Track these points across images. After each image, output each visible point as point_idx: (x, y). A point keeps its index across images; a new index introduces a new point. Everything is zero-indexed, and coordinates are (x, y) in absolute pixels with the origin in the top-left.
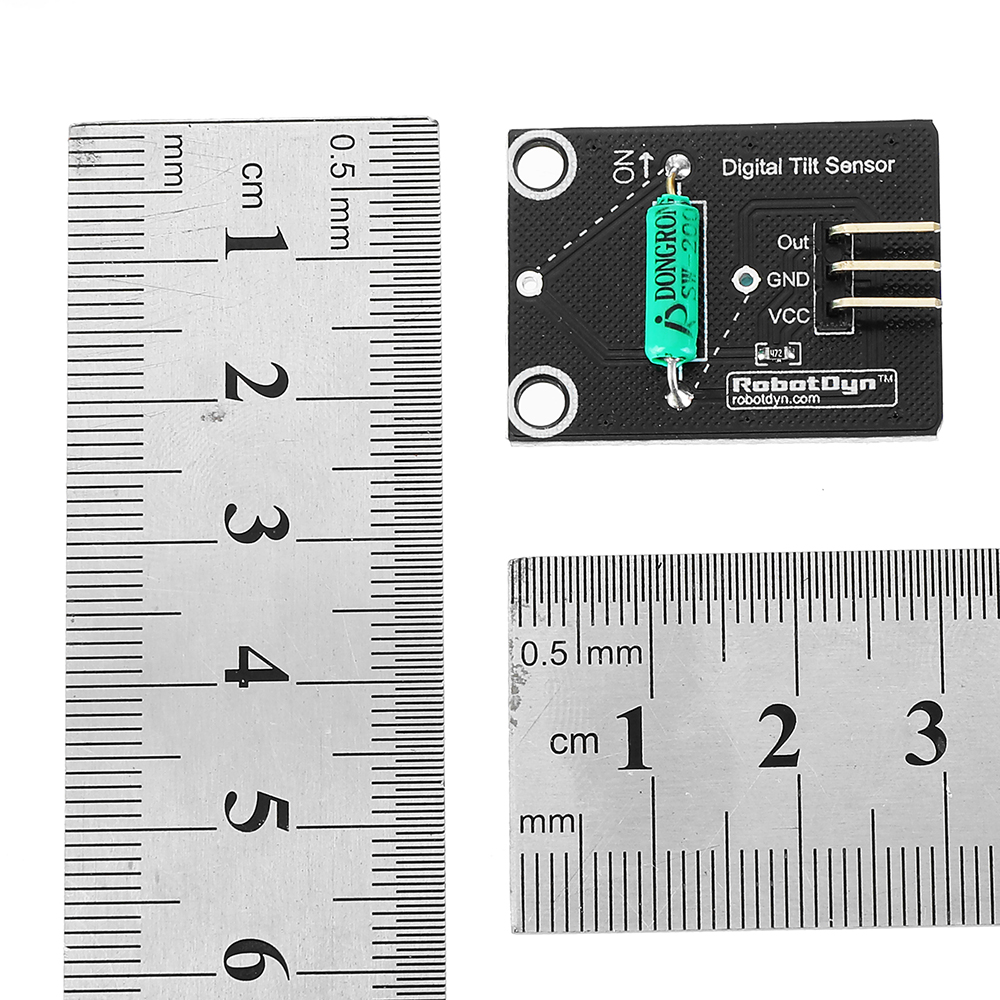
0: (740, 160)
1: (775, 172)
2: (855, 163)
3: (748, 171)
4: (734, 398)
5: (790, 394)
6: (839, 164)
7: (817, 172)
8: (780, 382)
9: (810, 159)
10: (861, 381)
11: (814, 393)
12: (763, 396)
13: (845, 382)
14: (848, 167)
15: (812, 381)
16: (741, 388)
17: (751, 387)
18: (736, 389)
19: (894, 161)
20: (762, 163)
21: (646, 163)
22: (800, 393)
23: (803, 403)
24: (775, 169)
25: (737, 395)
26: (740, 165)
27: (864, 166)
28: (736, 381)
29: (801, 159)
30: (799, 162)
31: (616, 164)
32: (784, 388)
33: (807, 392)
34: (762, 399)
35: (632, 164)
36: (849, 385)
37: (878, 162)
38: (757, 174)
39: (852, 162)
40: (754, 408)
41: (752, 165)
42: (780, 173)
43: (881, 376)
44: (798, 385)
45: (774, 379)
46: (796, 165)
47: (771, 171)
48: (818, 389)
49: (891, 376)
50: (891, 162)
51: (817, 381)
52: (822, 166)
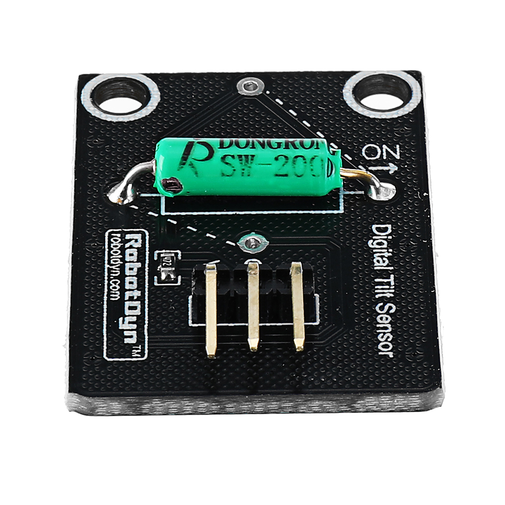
0: (390, 237)
1: (376, 264)
2: (389, 326)
3: (378, 244)
4: (119, 235)
5: (122, 277)
6: (387, 313)
7: (377, 296)
8: (135, 270)
9: (393, 291)
10: (135, 332)
11: (122, 295)
12: (121, 256)
13: (134, 319)
14: (384, 320)
15: (137, 294)
16: (130, 240)
17: (131, 247)
18: (128, 237)
19: (391, 356)
20: (387, 255)
21: (385, 168)
22: (122, 285)
23: (111, 287)
24: (380, 264)
25: (122, 237)
26: (386, 237)
27: (384, 333)
28: (138, 237)
29: (393, 283)
30: (390, 282)
31: (384, 147)
32: (127, 272)
33: (123, 290)
34: (117, 256)
35: (385, 158)
36: (130, 323)
37: (390, 344)
38: (374, 251)
39: (389, 323)
40: (107, 250)
41: (385, 246)
42: (375, 268)
43: (140, 347)
44: (131, 283)
45: (139, 265)
46: (386, 281)
47: (378, 261)
48: (127, 298)
49: (139, 355)
50: (391, 355)
51: (135, 298)
52: (385, 300)
